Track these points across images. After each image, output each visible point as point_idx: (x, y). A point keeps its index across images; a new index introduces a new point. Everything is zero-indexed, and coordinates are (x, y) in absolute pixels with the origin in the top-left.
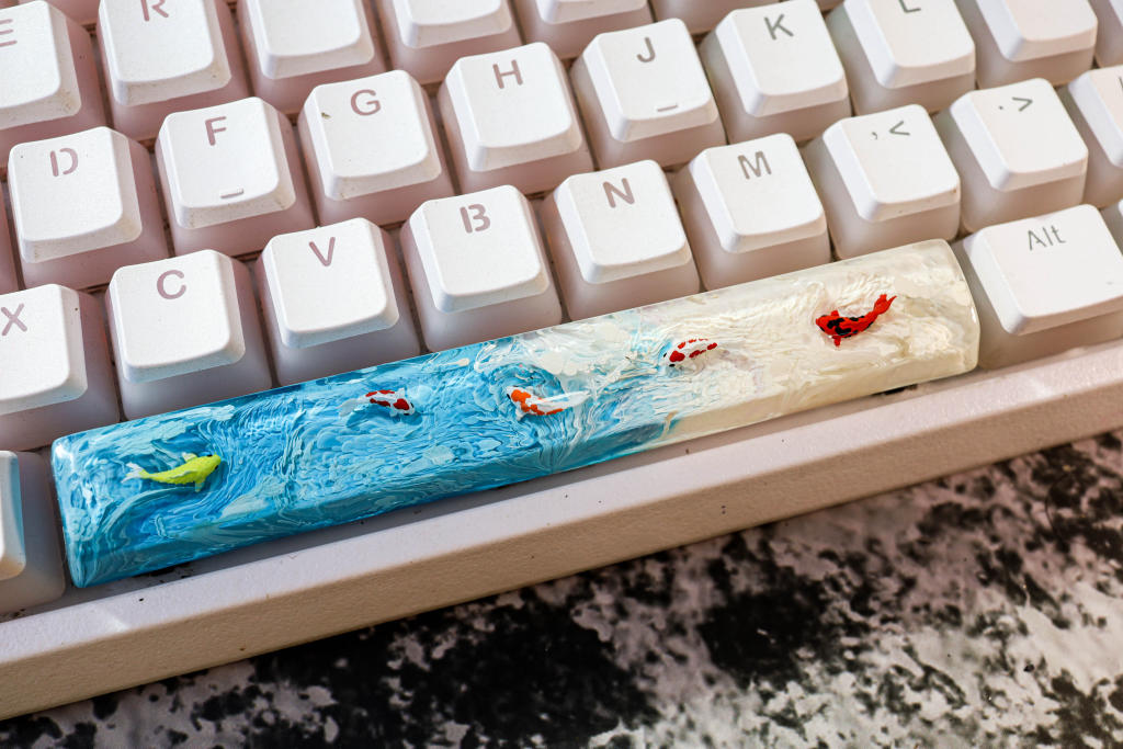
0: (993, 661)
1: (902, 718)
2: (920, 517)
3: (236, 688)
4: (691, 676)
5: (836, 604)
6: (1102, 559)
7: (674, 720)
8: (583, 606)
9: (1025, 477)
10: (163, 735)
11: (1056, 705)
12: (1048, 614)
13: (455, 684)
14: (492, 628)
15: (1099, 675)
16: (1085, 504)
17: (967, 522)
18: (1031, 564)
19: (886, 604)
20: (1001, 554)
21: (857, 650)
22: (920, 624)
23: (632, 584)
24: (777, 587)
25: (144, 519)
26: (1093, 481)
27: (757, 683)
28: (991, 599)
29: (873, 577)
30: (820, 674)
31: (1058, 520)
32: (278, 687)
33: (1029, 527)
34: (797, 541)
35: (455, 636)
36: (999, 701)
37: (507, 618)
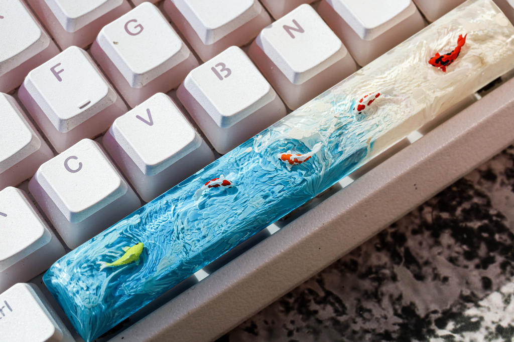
0: (369, 293)
1: (305, 317)
6: (458, 244)
11: (400, 321)
12: (412, 272)
15: (433, 307)
16: (459, 211)
18: (411, 243)
20: (394, 234)
26: (470, 198)
28: (380, 259)
31: (438, 219)
33: (417, 221)
36: (366, 315)
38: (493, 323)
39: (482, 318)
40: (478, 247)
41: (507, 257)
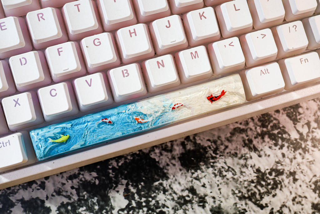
0: (243, 165)
1: (222, 178)
2: (231, 131)
3: (75, 173)
4: (176, 169)
5: (210, 152)
6: (271, 140)
7: (172, 179)
8: (152, 153)
9: (256, 120)
10: (60, 183)
11: (256, 175)
12: (257, 154)
13: (124, 171)
14: (132, 158)
15: (266, 168)
16: (269, 127)
17: (241, 132)
18: (255, 142)
19: (221, 152)
20: (248, 140)
21: (213, 163)
22: (228, 156)
23: (164, 147)
24: (196, 148)
25: (53, 149)
26: (272, 121)
27: (191, 170)
28: (245, 151)
29: (218, 145)
30: (205, 168)
31: (263, 131)
32: (85, 172)
33: (255, 133)
34: (202, 137)
35: (124, 160)
36: (244, 174)
37: (135, 156)
38: (288, 171)
39: (284, 170)
40: (278, 141)
41: (289, 144)
